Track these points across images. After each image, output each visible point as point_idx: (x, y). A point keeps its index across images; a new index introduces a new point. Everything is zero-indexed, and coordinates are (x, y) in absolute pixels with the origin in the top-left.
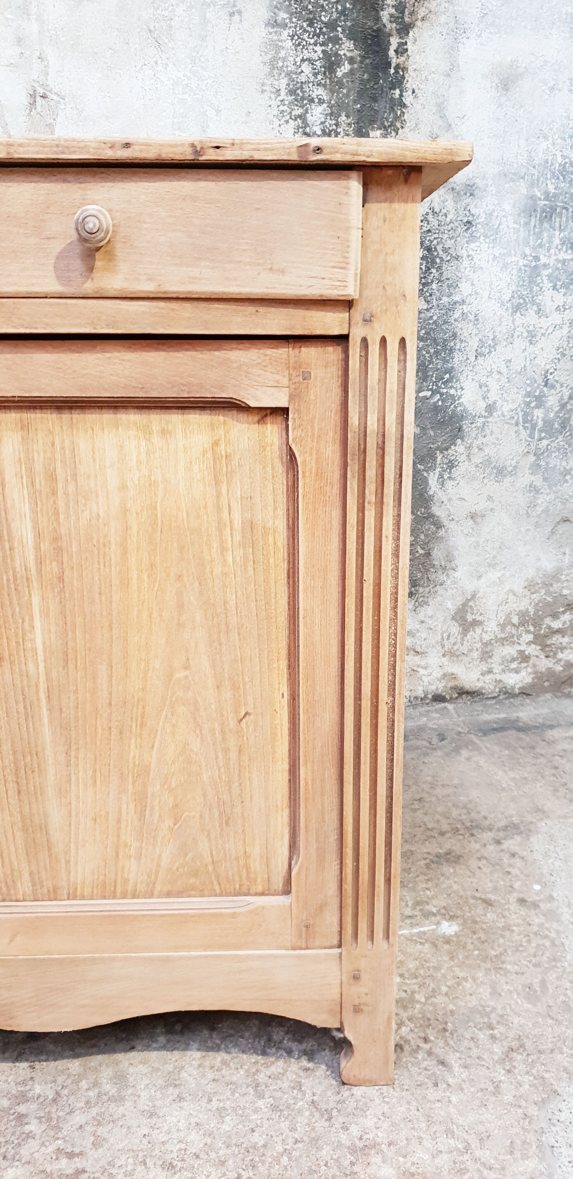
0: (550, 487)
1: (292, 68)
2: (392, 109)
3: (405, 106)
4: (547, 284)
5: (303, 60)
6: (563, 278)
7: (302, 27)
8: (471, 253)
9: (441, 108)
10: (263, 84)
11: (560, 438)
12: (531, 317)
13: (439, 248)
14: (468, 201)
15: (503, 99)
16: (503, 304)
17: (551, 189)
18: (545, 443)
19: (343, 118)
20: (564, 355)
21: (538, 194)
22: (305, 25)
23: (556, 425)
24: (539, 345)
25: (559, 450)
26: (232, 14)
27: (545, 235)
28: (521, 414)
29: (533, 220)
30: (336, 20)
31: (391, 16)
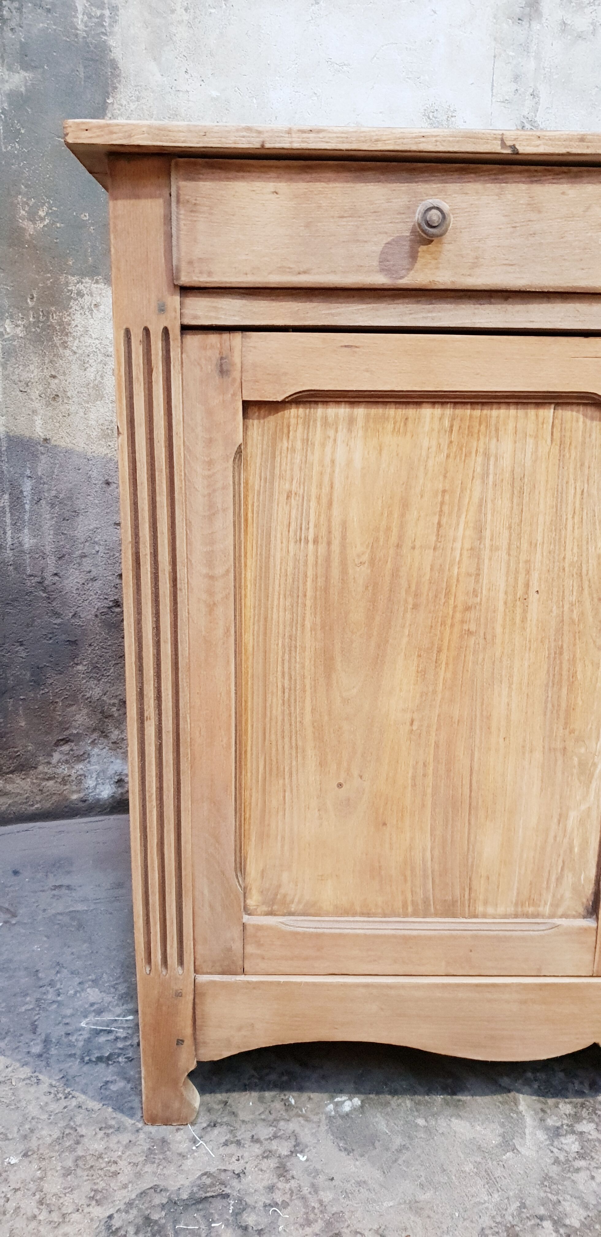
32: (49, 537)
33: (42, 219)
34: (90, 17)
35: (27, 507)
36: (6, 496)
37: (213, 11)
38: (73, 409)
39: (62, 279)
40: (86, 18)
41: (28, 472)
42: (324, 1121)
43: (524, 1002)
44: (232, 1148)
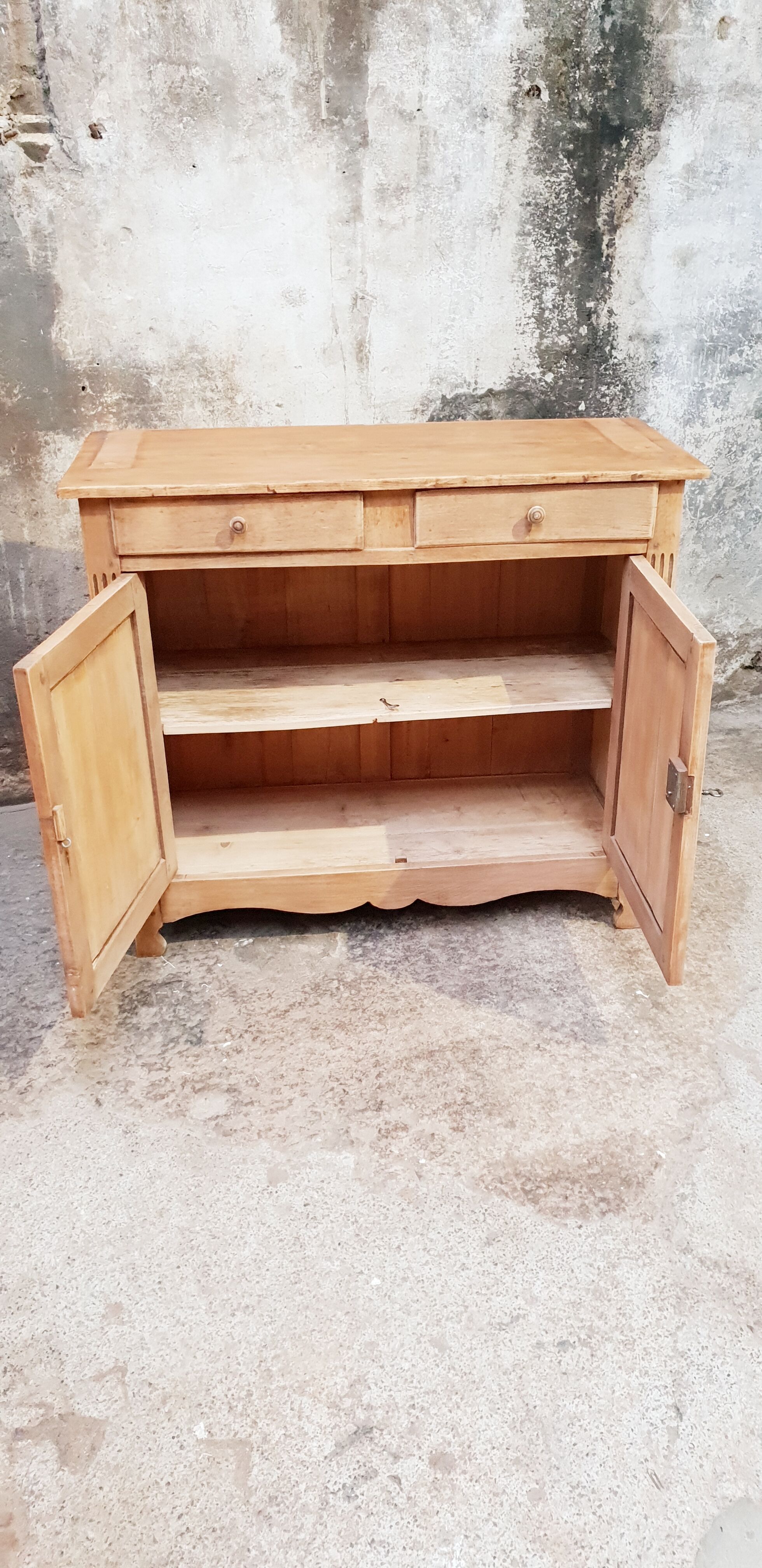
0: (707, 552)
1: (534, 263)
2: (603, 286)
3: (612, 283)
4: (710, 403)
5: (542, 257)
6: (722, 398)
7: (541, 234)
8: (655, 384)
9: (637, 282)
10: (513, 276)
11: (716, 515)
12: (697, 428)
13: (633, 383)
14: (654, 347)
15: (682, 272)
16: (677, 420)
17: (715, 333)
18: (705, 519)
19: (568, 295)
20: (720, 454)
21: (705, 338)
22: (544, 232)
23: (713, 506)
24: (703, 448)
25: (714, 524)
26: (493, 230)
27: (710, 367)
28: (687, 499)
29: (701, 357)
30: (565, 227)
31: (605, 221)
32: (40, 607)
33: (16, 395)
34: (38, 257)
35: (23, 589)
36: (8, 583)
37: (123, 243)
38: (49, 520)
39: (34, 433)
40: (35, 259)
41: (22, 566)
42: (233, 949)
43: (328, 884)
44: (184, 964)
